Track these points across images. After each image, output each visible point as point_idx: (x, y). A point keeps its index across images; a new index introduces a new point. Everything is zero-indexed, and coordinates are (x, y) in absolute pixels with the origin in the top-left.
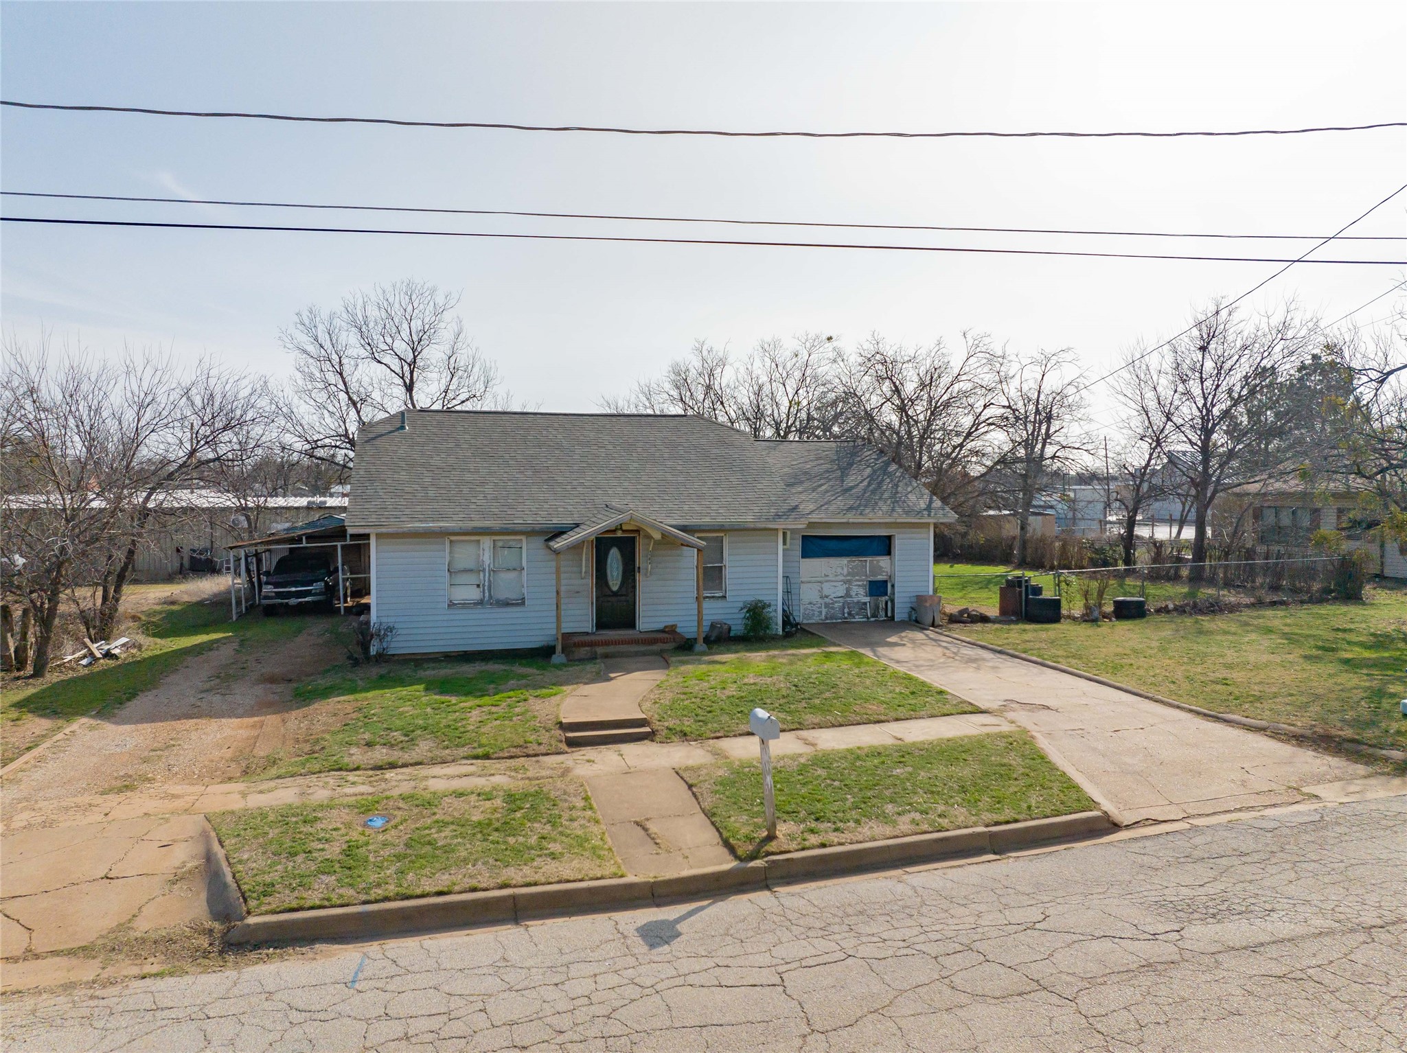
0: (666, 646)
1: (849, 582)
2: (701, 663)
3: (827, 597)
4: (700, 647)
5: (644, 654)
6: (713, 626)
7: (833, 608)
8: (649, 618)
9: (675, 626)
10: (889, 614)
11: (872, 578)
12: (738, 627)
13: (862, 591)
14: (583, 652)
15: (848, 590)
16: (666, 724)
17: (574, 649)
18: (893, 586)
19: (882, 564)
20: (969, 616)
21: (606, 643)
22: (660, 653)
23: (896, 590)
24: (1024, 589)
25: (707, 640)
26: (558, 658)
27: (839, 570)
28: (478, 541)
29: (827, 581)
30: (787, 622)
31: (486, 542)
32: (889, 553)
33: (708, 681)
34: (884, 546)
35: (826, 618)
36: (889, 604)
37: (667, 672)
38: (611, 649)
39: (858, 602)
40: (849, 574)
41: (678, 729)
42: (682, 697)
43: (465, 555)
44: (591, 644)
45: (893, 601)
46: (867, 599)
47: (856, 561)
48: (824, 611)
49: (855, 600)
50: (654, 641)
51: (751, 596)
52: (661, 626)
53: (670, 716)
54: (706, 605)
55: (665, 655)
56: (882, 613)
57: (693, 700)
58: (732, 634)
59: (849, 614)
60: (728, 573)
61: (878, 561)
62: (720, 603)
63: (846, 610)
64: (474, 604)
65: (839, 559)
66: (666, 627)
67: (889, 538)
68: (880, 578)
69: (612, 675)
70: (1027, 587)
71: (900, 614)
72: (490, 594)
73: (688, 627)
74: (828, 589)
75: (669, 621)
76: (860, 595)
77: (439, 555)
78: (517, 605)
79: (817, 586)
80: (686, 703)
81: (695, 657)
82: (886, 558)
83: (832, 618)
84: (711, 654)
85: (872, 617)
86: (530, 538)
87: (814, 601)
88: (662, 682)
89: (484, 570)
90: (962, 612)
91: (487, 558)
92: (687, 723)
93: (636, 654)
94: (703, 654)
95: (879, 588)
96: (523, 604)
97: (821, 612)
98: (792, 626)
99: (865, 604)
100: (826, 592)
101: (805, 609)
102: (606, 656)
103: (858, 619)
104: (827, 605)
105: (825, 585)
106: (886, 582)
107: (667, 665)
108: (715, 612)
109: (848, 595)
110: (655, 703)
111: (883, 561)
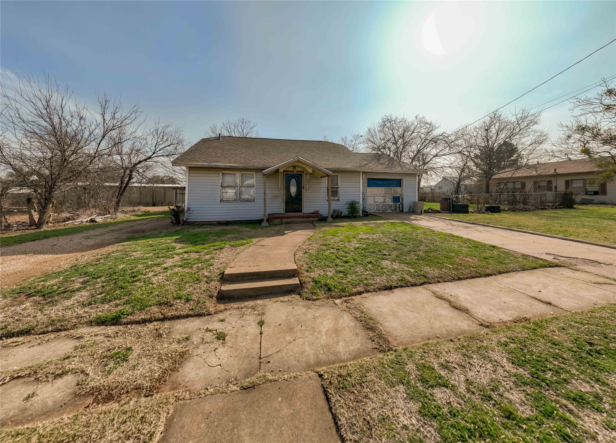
0: (314, 219)
1: (385, 197)
2: (331, 226)
3: (377, 202)
4: (330, 219)
5: (304, 222)
6: (334, 211)
7: (379, 207)
8: (308, 207)
9: (318, 211)
10: (401, 209)
11: (394, 196)
12: (345, 212)
13: (390, 200)
14: (277, 221)
15: (385, 200)
16: (312, 275)
17: (273, 220)
18: (402, 199)
19: (398, 190)
20: (432, 210)
21: (288, 218)
22: (312, 222)
23: (404, 200)
24: (451, 201)
25: (332, 217)
26: (265, 224)
27: (381, 192)
28: (235, 174)
29: (377, 196)
30: (363, 211)
31: (238, 174)
32: (400, 186)
33: (338, 236)
34: (399, 183)
35: (376, 210)
36: (401, 205)
37: (314, 230)
38: (289, 220)
39: (389, 204)
40: (385, 193)
41: (323, 282)
42: (324, 248)
43: (229, 179)
44: (281, 218)
45: (402, 204)
46: (392, 204)
47: (387, 189)
48: (376, 208)
49: (387, 203)
50: (309, 217)
51: (350, 199)
52: (313, 211)
53: (316, 266)
54: (332, 203)
55: (314, 223)
56: (398, 209)
57: (332, 251)
58: (342, 215)
59: (385, 209)
60: (340, 190)
61: (396, 189)
62: (337, 202)
63: (384, 208)
64: (233, 201)
65: (381, 188)
66: (314, 211)
67: (400, 180)
68: (397, 195)
69: (286, 232)
70: (452, 200)
71: (406, 209)
72: (240, 197)
73: (324, 211)
74: (377, 199)
75: (316, 209)
76: (389, 202)
77: (217, 179)
78: (252, 201)
79: (373, 198)
80: (327, 253)
81: (328, 224)
82: (400, 188)
83: (378, 210)
84: (335, 223)
85: (394, 210)
86: (257, 173)
87: (372, 204)
88: (311, 237)
89: (237, 186)
90: (429, 209)
91: (238, 181)
92: (330, 274)
93: (301, 222)
94: (331, 222)
95: (396, 199)
96: (254, 201)
97: (374, 208)
98: (365, 212)
99: (392, 205)
100: (376, 200)
101: (369, 207)
102: (287, 223)
103: (388, 211)
104: (376, 205)
105: (376, 198)
106: (399, 197)
107: (314, 227)
108: (335, 206)
109: (384, 201)
110: (306, 253)
111: (398, 189)
